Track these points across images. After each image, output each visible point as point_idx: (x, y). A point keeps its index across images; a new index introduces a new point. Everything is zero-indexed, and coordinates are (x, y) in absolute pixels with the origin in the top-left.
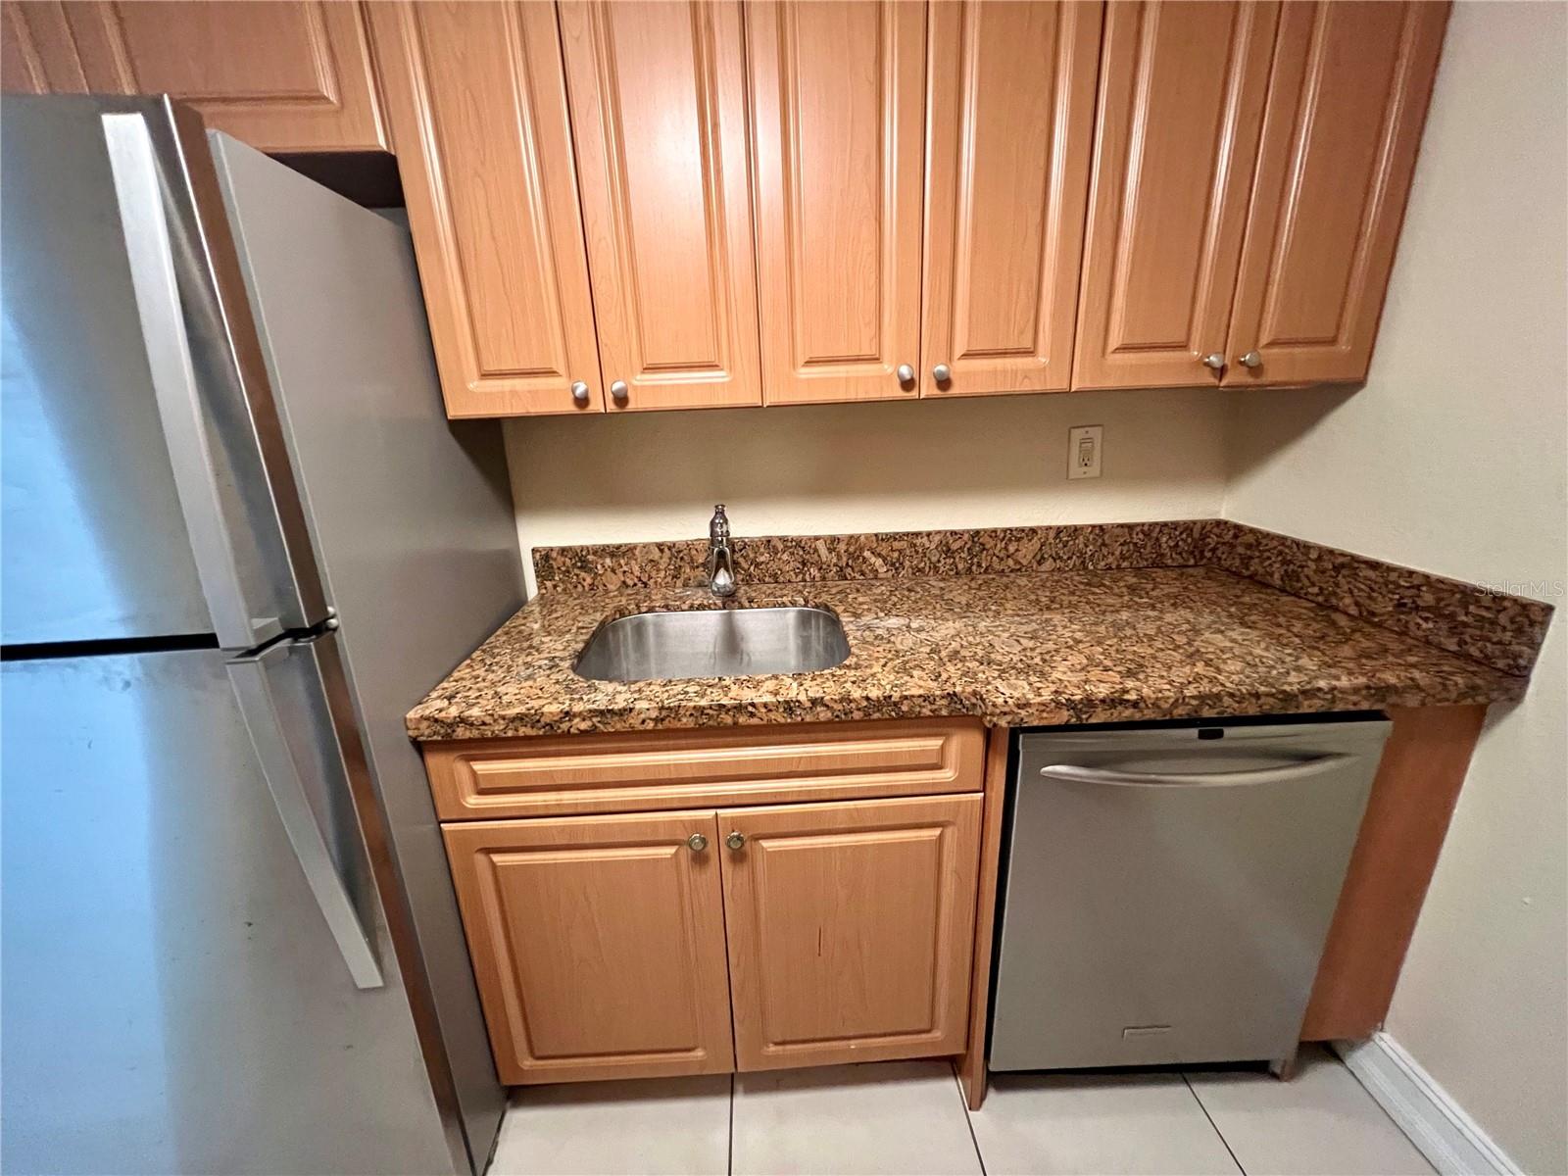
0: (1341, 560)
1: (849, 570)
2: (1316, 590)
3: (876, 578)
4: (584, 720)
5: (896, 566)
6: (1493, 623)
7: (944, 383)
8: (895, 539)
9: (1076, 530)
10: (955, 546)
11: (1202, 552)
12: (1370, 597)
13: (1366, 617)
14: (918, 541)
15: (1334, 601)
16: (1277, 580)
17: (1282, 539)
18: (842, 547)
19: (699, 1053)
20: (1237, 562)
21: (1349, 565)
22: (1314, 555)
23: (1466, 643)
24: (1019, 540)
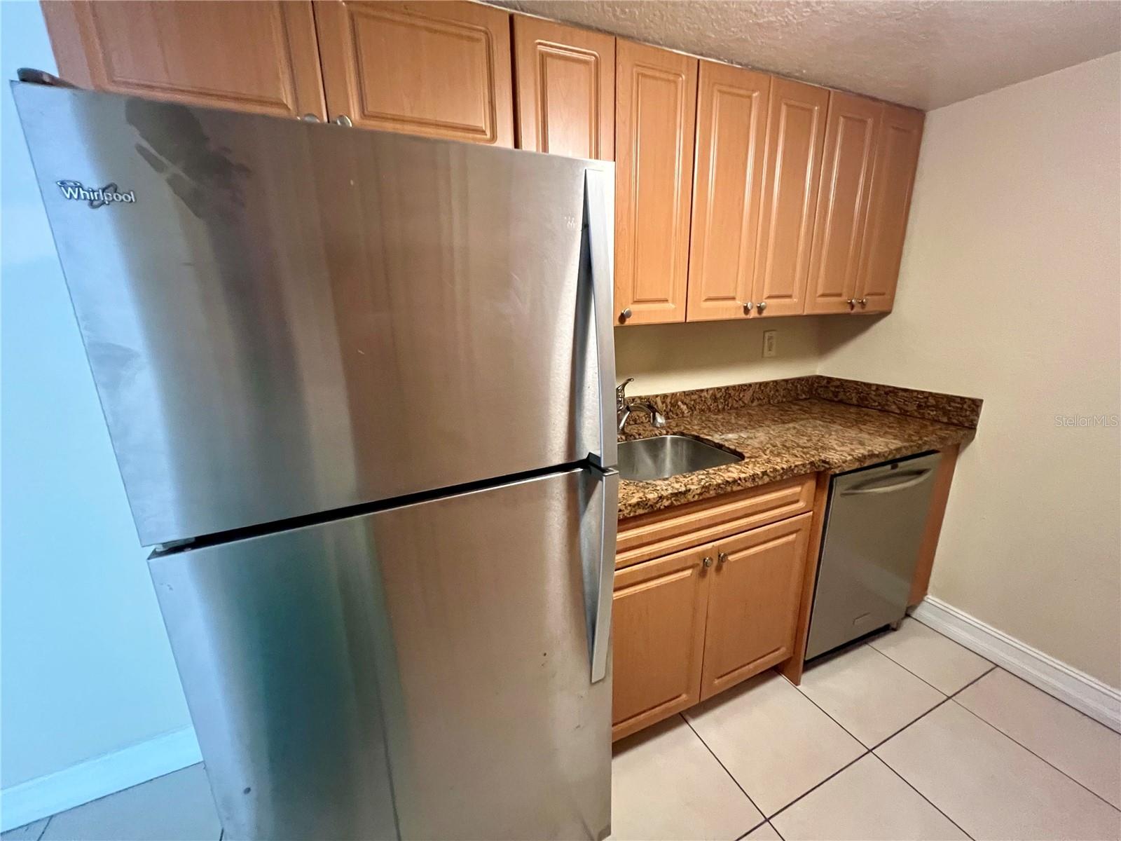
0: (888, 389)
1: (671, 413)
2: (877, 404)
3: (683, 417)
4: (667, 500)
5: (692, 409)
6: (962, 409)
7: (760, 309)
8: (692, 394)
9: (766, 384)
10: (718, 396)
11: (812, 392)
12: (905, 404)
13: (904, 414)
14: (703, 395)
15: (886, 408)
16: (854, 401)
17: (856, 382)
18: (668, 400)
19: (684, 696)
20: (831, 395)
21: (894, 391)
22: (874, 388)
23: (951, 418)
24: (745, 390)
